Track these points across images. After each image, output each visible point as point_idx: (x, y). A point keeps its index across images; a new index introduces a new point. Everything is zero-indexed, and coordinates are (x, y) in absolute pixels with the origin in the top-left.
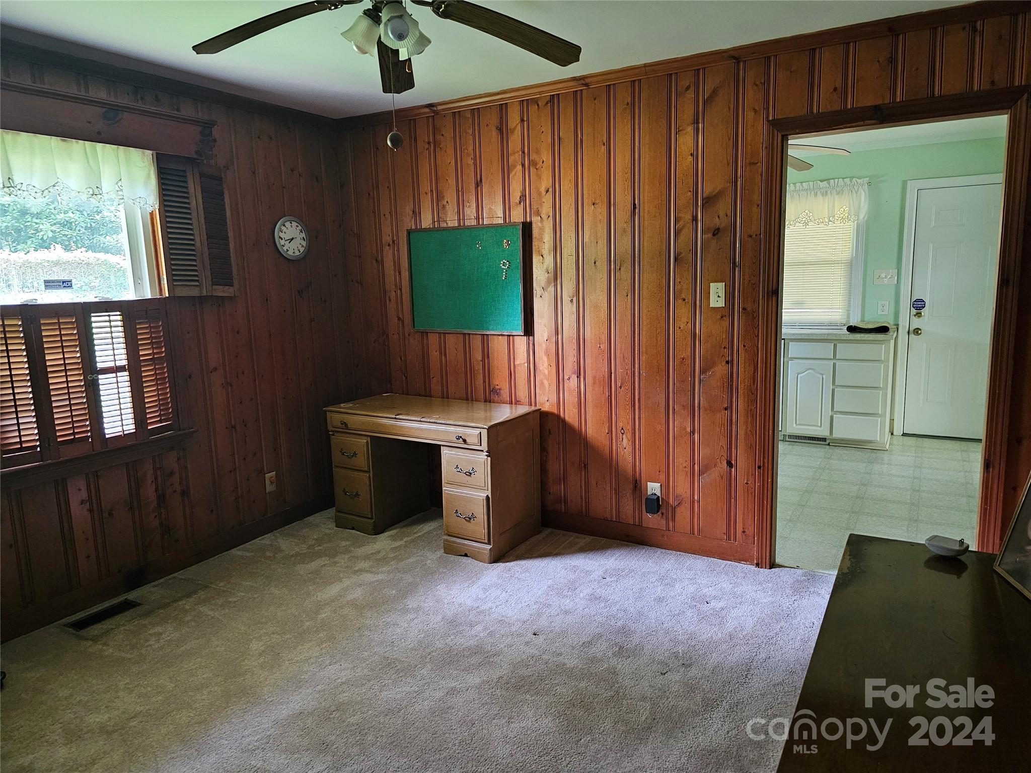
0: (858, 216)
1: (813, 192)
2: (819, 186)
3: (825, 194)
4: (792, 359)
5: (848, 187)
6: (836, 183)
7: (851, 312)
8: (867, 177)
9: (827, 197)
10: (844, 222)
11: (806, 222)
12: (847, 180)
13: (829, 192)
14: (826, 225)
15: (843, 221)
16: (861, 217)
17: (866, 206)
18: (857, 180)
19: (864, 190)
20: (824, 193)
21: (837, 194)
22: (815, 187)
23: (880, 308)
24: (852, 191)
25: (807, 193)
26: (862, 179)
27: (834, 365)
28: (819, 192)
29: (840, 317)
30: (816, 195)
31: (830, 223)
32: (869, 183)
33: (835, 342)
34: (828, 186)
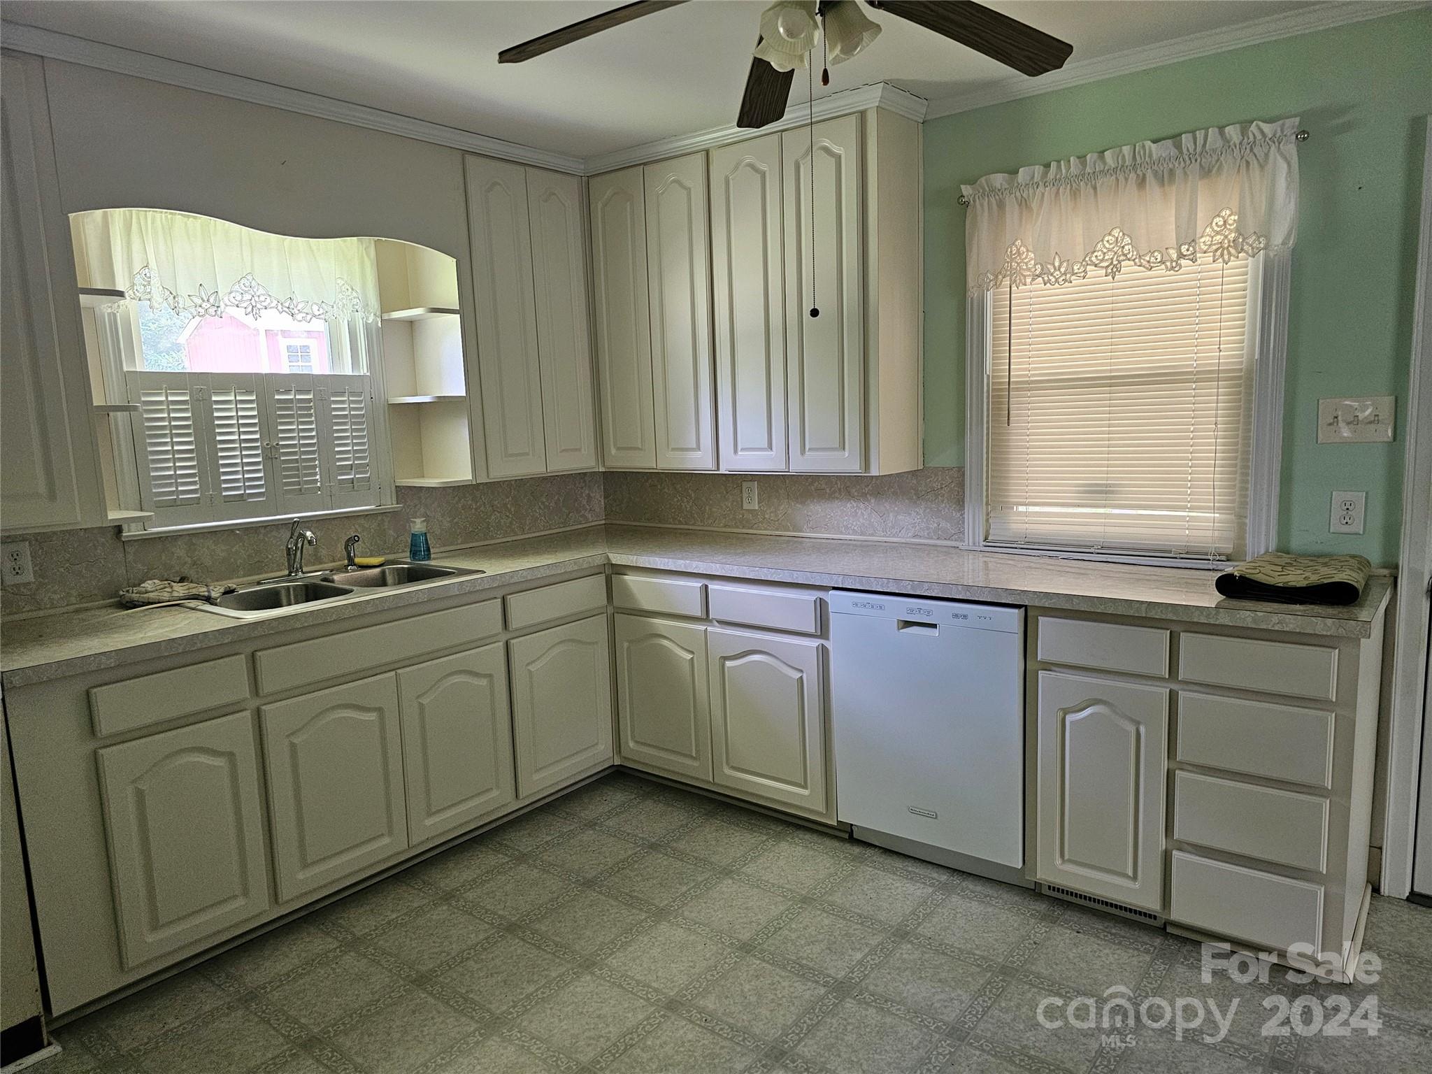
0: (1268, 238)
1: (1133, 175)
2: (1150, 156)
3: (1165, 178)
4: (1048, 666)
5: (1236, 151)
6: (1200, 141)
7: (1247, 521)
8: (1295, 116)
9: (1174, 188)
10: (1226, 257)
11: (1115, 263)
12: (1232, 132)
13: (1179, 172)
14: (1172, 268)
15: (1222, 255)
16: (1278, 239)
17: (1292, 205)
18: (1261, 124)
19: (1285, 159)
20: (1166, 176)
21: (1202, 177)
22: (1139, 161)
23: (1337, 512)
24: (1248, 163)
25: (1117, 179)
26: (1281, 122)
27: (1173, 698)
28: (1149, 174)
29: (1216, 533)
30: (1142, 182)
31: (1183, 262)
32: (1303, 136)
33: (1176, 628)
34: (1174, 152)
